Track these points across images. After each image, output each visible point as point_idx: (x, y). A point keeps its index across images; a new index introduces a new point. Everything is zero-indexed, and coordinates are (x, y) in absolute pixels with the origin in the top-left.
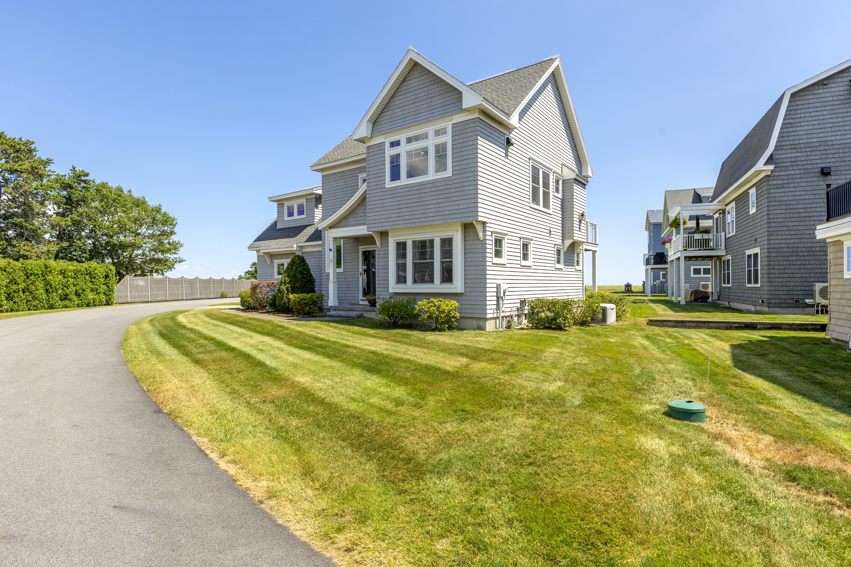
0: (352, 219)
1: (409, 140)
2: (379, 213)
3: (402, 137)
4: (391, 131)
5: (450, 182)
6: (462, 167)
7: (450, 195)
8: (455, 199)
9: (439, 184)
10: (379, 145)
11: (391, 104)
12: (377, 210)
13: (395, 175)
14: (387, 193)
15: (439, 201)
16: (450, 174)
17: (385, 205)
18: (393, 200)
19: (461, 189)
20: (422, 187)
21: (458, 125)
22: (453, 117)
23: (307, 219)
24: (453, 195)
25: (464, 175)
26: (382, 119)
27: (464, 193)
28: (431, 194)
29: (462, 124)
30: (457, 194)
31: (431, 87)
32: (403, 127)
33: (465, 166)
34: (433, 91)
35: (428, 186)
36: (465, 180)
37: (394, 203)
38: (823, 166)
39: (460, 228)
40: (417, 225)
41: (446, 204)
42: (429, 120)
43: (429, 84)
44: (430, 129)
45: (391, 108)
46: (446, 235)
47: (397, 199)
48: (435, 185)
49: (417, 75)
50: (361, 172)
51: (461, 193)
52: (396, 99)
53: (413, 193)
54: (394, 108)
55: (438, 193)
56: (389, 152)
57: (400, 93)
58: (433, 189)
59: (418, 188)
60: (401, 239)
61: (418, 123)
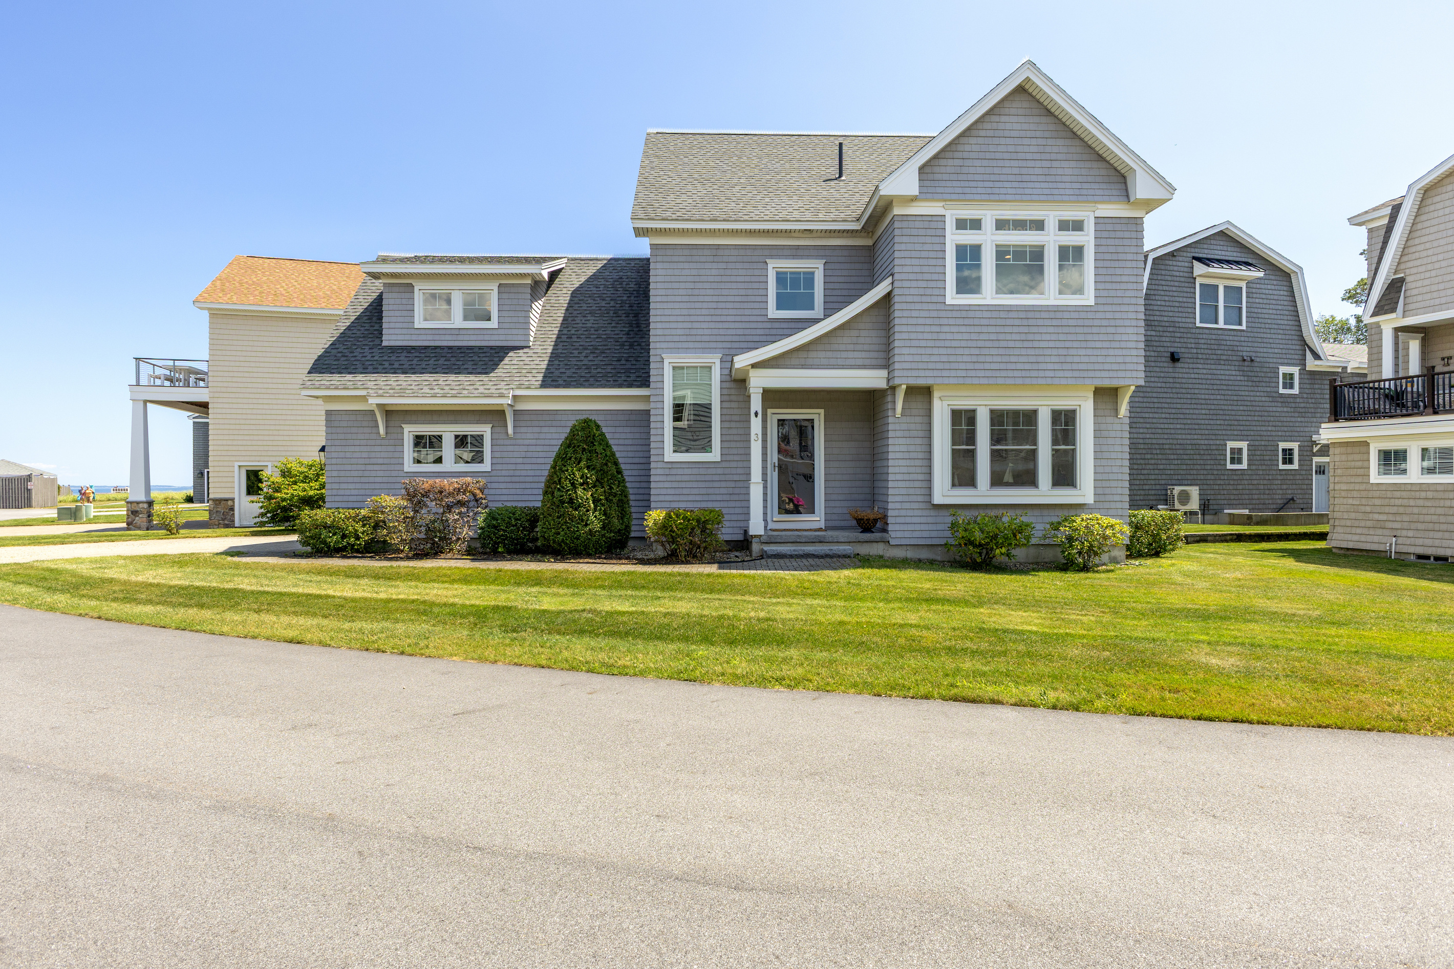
0: (822, 354)
1: (1001, 225)
2: (929, 351)
3: (989, 215)
4: (963, 197)
5: (1090, 315)
6: (1112, 293)
7: (1089, 337)
8: (1099, 345)
9: (1066, 315)
10: (929, 218)
11: (960, 148)
12: (923, 343)
13: (967, 284)
14: (950, 314)
15: (1068, 344)
16: (1091, 302)
17: (942, 336)
18: (963, 329)
19: (1112, 330)
20: (1030, 315)
21: (1106, 221)
22: (1100, 206)
23: (500, 332)
24: (1096, 337)
25: (1118, 308)
26: (936, 169)
27: (1117, 337)
28: (1051, 330)
29: (1114, 221)
30: (1102, 337)
31: (1050, 142)
32: (992, 197)
33: (1119, 293)
34: (1055, 149)
35: (1044, 315)
36: (1118, 315)
37: (966, 336)
38: (1172, 350)
39: (1091, 395)
40: (1019, 381)
41: (1082, 352)
42: (1051, 198)
43: (1047, 134)
44: (1052, 216)
45: (957, 155)
46: (1064, 404)
47: (972, 329)
48: (1059, 315)
49: (1020, 112)
50: (772, 257)
51: (1111, 337)
52: (972, 140)
53: (1009, 322)
54: (965, 155)
55: (1066, 330)
56: (953, 238)
57: (982, 133)
58: (1055, 322)
59: (1022, 315)
60: (964, 403)
61: (1022, 197)
